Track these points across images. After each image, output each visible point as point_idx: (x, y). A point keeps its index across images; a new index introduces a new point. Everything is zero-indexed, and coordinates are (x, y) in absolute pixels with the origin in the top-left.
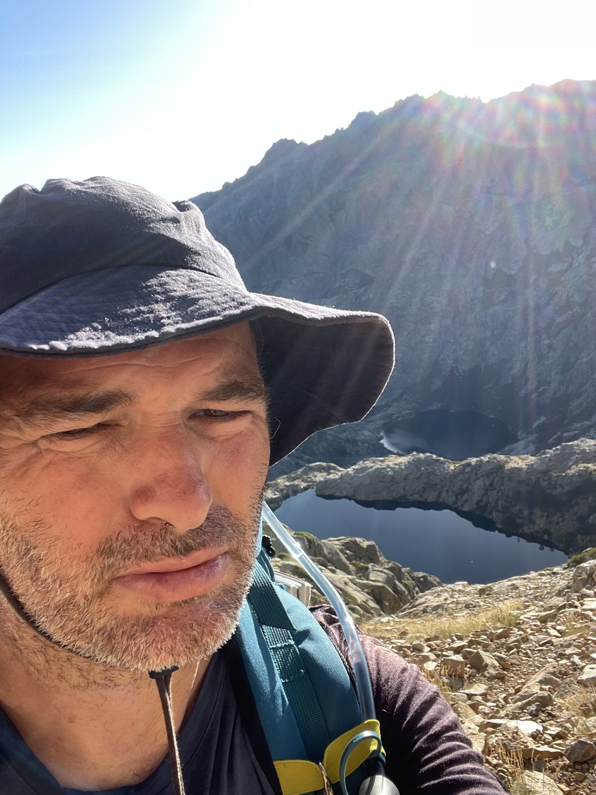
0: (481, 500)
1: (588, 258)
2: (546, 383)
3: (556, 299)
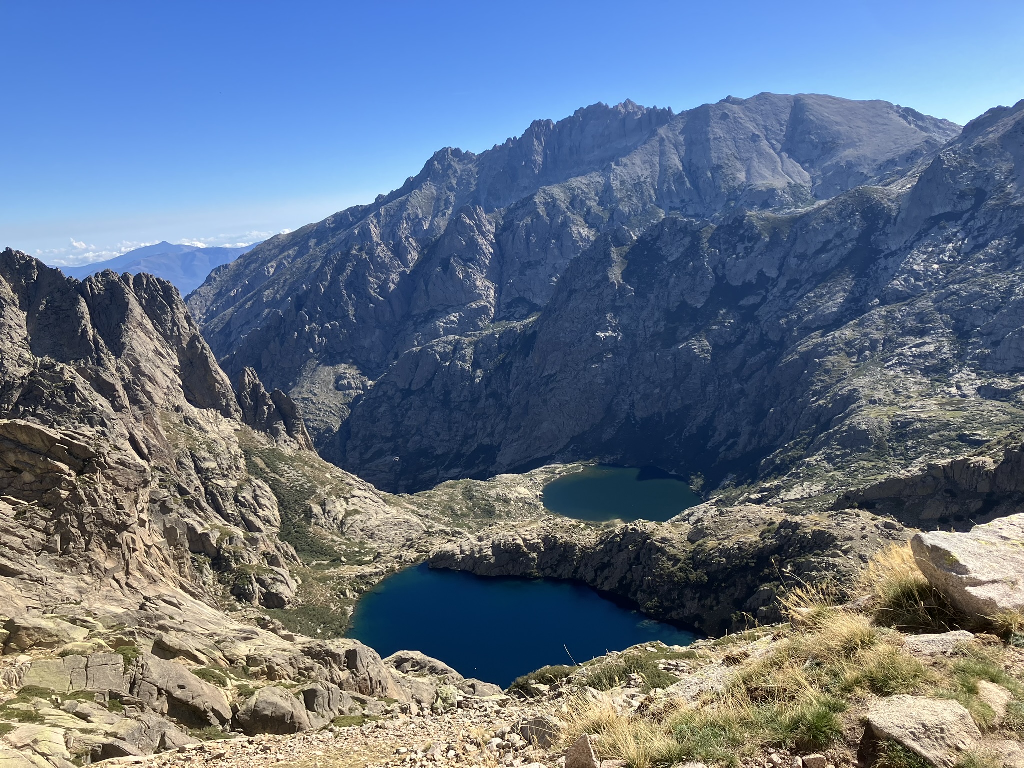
0: (624, 578)
1: (784, 292)
2: (735, 434)
3: (748, 338)
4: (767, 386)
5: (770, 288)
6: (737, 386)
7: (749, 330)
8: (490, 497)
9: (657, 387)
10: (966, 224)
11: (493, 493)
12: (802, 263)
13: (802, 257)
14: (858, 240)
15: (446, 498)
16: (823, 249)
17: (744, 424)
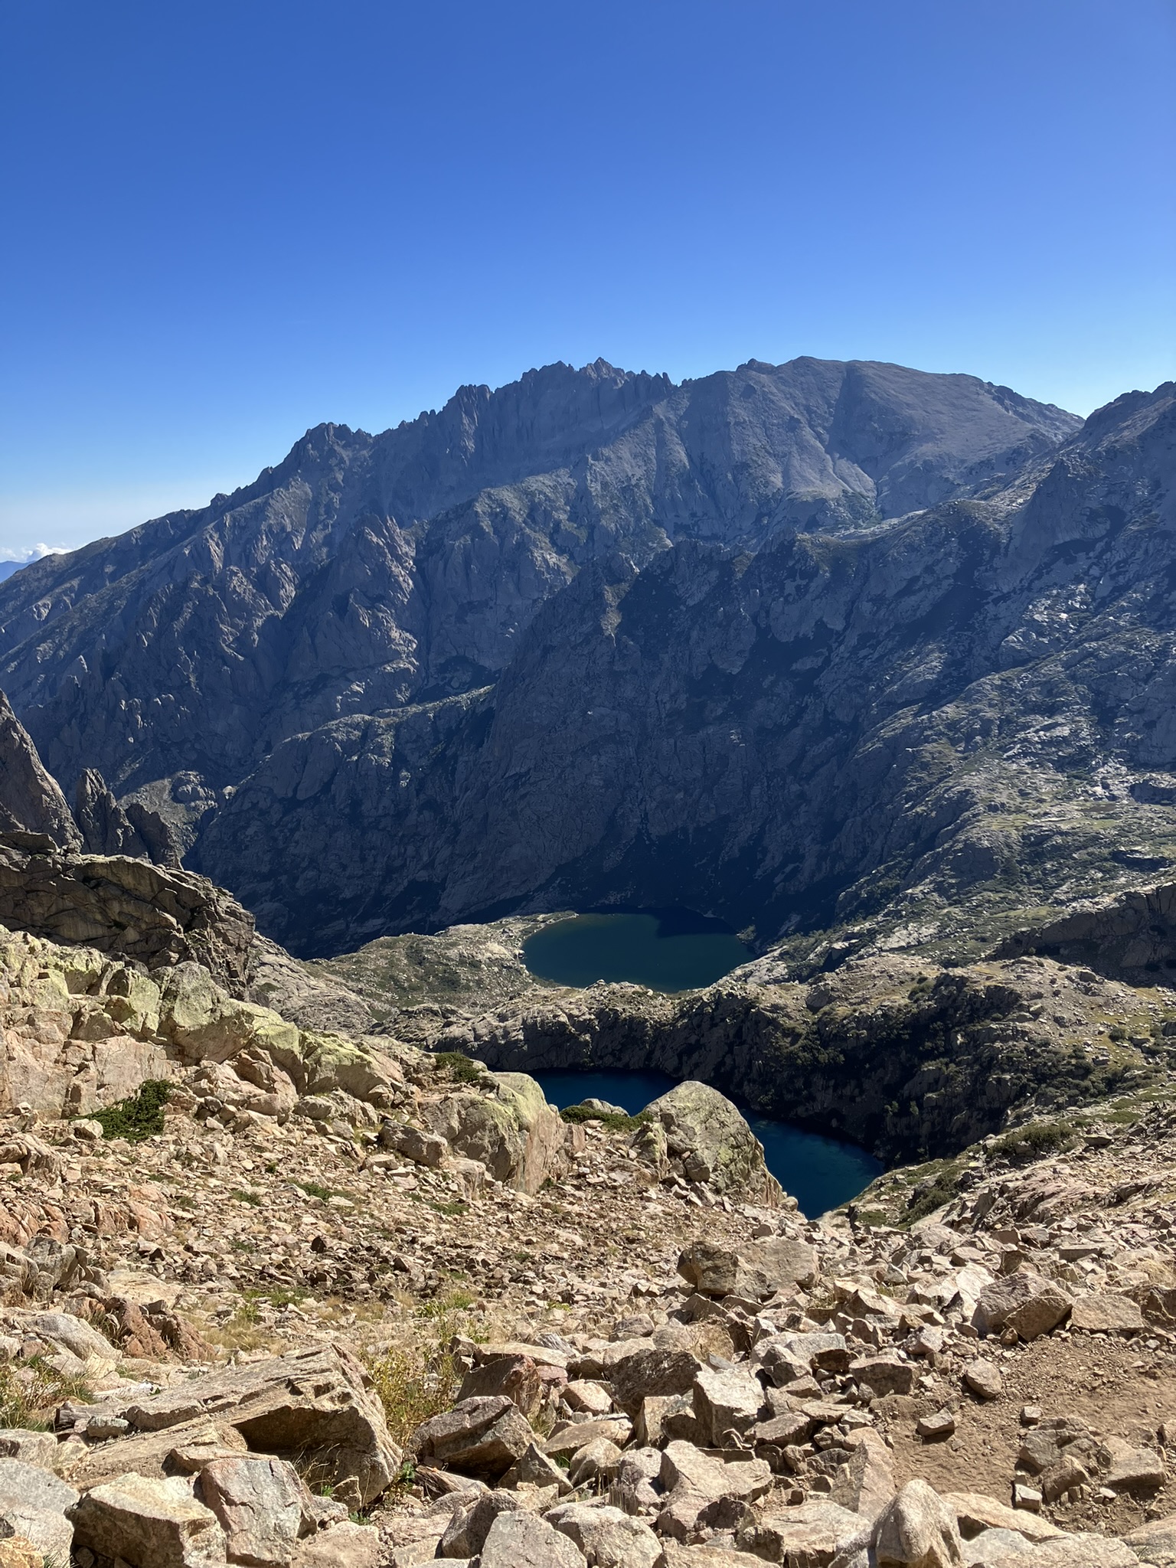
0: (722, 1063)
1: (855, 650)
2: (796, 856)
3: (807, 717)
4: (838, 787)
5: (834, 646)
6: (795, 788)
7: (807, 706)
8: (449, 959)
9: (680, 791)
10: (1099, 557)
11: (453, 953)
12: (879, 609)
13: (878, 600)
14: (955, 576)
15: (382, 963)
16: (907, 591)
17: (807, 841)
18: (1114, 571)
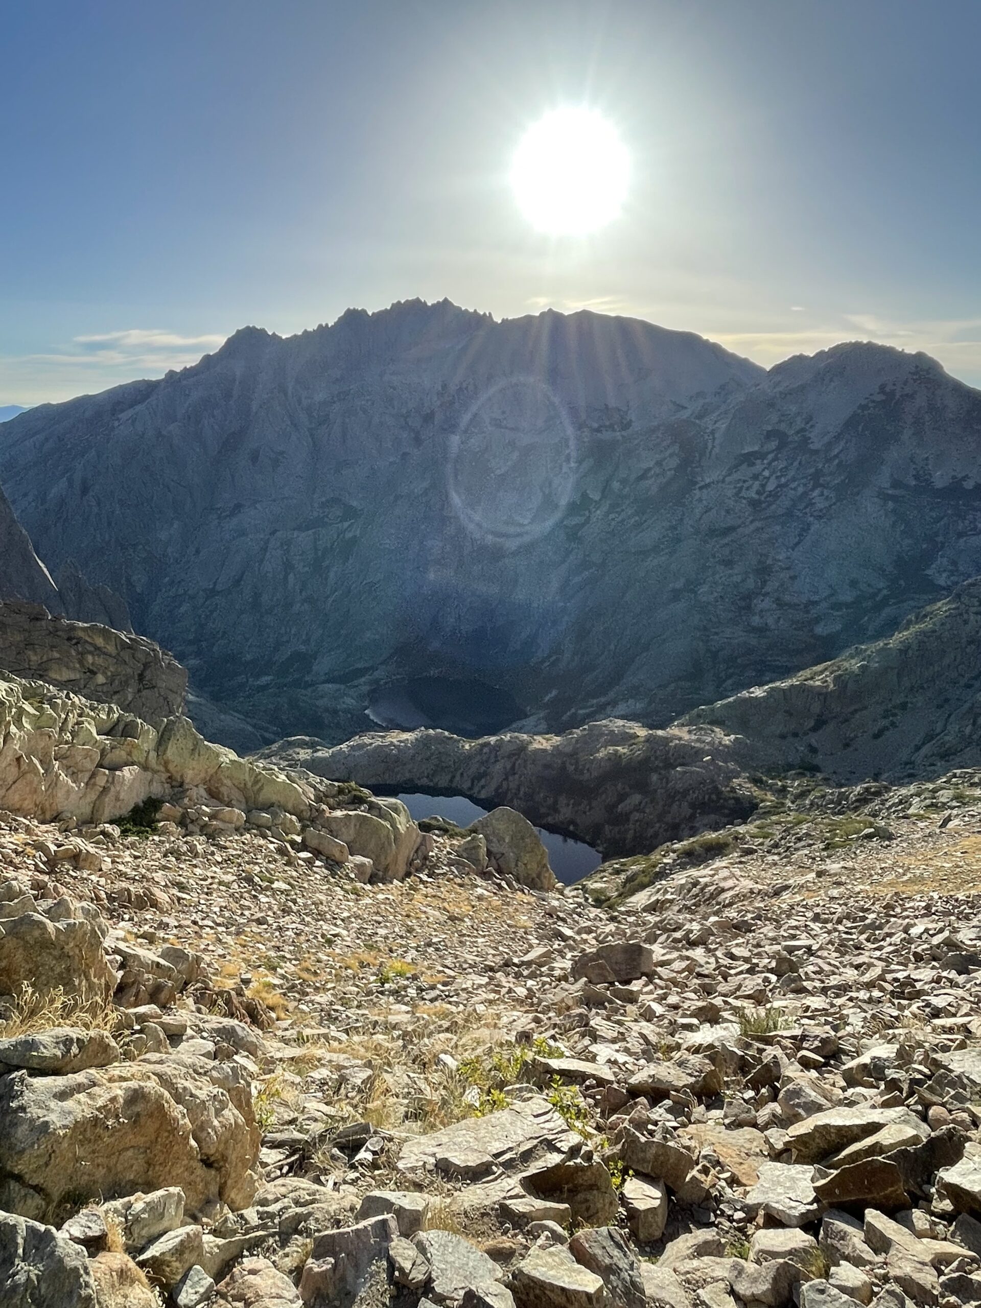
0: (500, 787)
1: (607, 514)
2: (558, 651)
3: (572, 557)
5: (593, 510)
13: (624, 482)
14: (676, 469)
16: (644, 476)
17: (566, 641)
18: (779, 474)
